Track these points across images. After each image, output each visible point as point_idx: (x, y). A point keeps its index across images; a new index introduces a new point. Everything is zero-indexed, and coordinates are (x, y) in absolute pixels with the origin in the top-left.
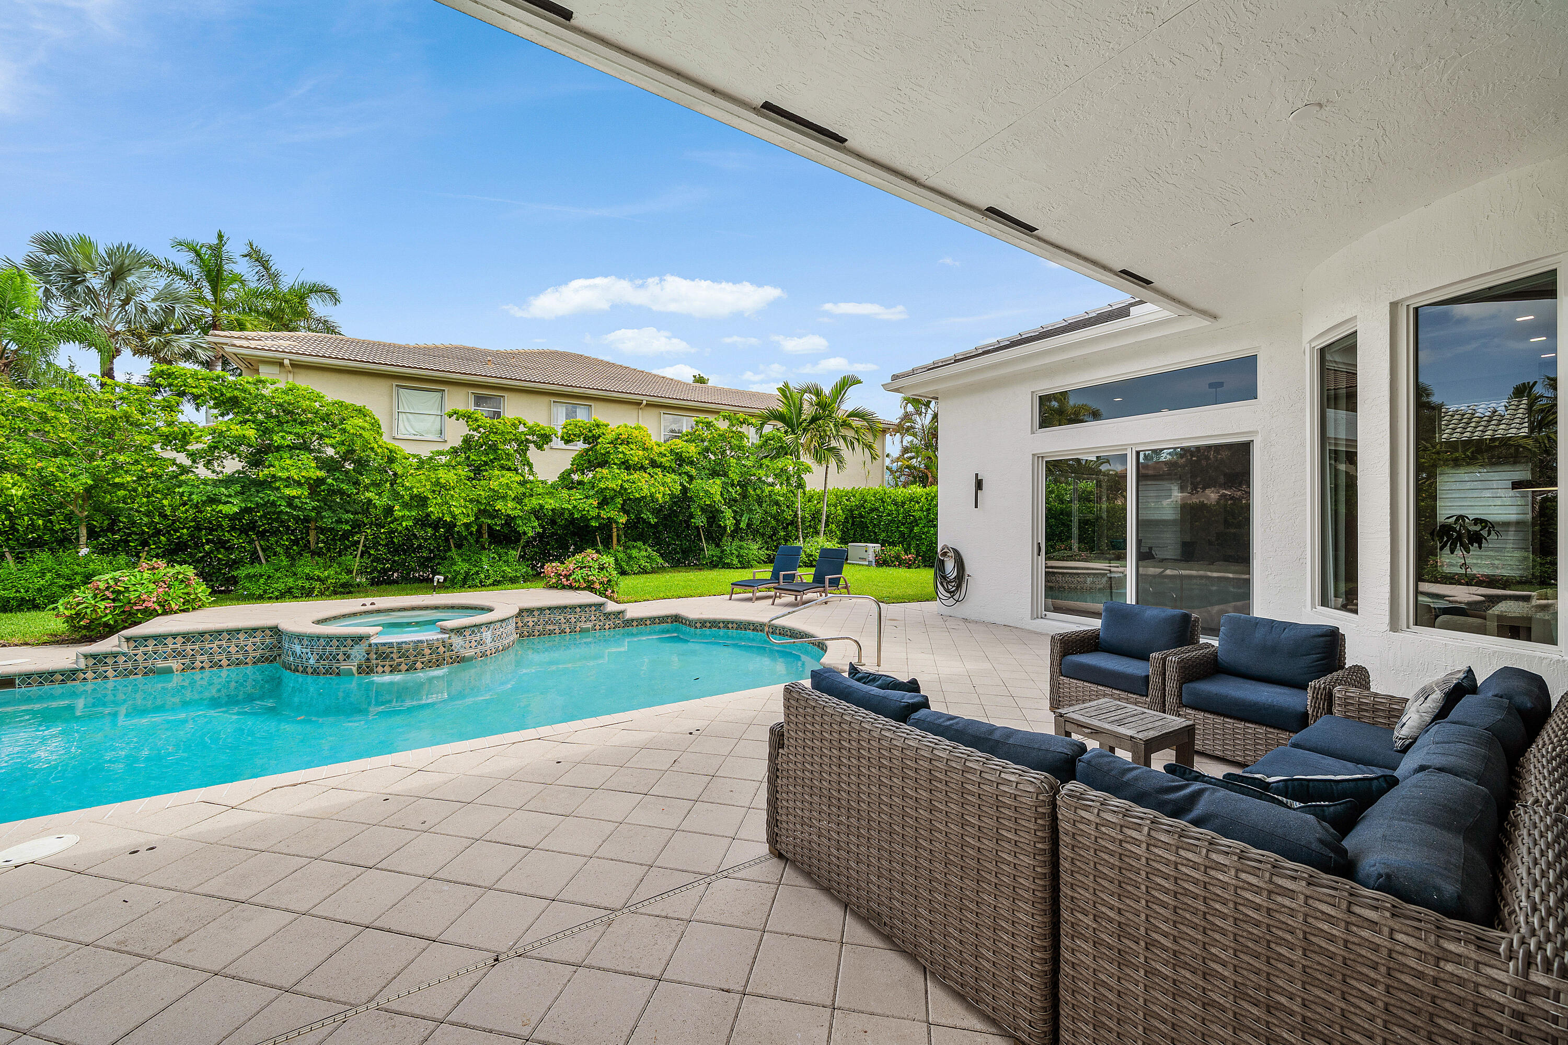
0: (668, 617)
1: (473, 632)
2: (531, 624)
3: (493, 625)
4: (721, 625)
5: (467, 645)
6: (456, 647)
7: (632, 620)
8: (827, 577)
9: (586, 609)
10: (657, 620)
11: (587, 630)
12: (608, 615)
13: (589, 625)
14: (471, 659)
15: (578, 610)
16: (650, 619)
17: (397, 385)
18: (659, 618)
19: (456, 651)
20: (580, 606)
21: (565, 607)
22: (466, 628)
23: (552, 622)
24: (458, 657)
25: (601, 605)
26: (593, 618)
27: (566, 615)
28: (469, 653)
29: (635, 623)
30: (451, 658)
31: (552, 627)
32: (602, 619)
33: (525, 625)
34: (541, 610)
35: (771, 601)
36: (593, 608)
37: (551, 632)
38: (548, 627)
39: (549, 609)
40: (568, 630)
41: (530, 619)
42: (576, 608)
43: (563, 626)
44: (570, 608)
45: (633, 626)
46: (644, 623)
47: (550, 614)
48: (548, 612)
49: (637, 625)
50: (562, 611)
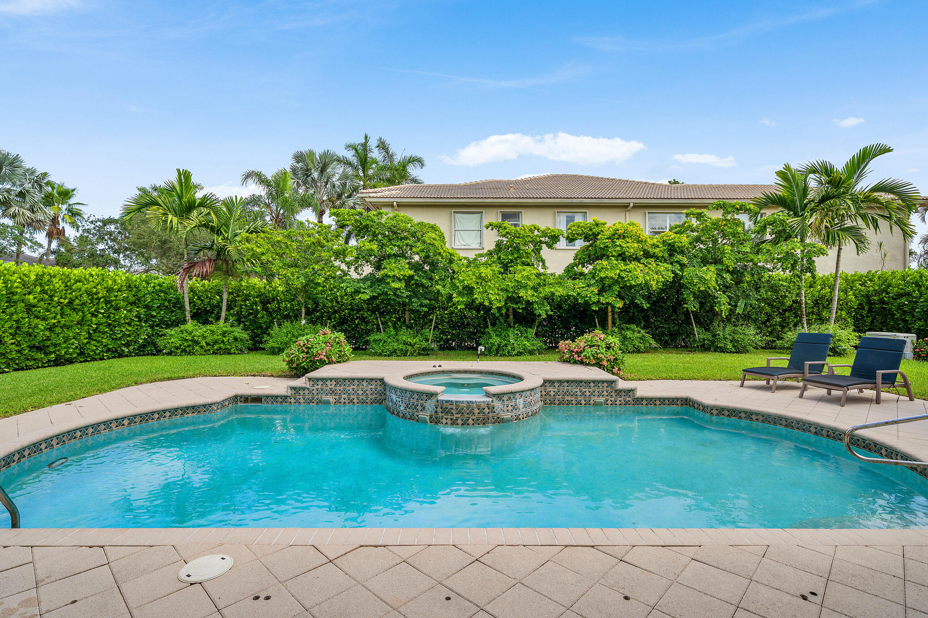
0: (677, 399)
1: (510, 398)
2: (552, 393)
3: (524, 393)
4: (743, 415)
5: (505, 409)
6: (497, 410)
7: (642, 399)
8: (880, 373)
9: (599, 385)
10: (666, 401)
11: (600, 404)
12: (619, 392)
13: (602, 400)
14: (508, 421)
15: (592, 384)
16: (660, 399)
17: (454, 212)
18: (668, 399)
19: (497, 412)
20: (594, 382)
21: (581, 381)
22: (504, 394)
23: (570, 394)
24: (498, 418)
25: (613, 382)
26: (605, 393)
27: (581, 388)
28: (507, 416)
29: (644, 402)
30: (494, 419)
31: (569, 398)
32: (614, 395)
33: (548, 394)
34: (561, 382)
35: (798, 392)
36: (606, 384)
37: (569, 403)
38: (567, 398)
39: (568, 381)
40: (583, 402)
41: (551, 389)
42: (590, 383)
43: (579, 398)
44: (585, 383)
45: (642, 404)
46: (653, 402)
47: (568, 386)
48: (566, 384)
49: (646, 404)
50: (578, 385)
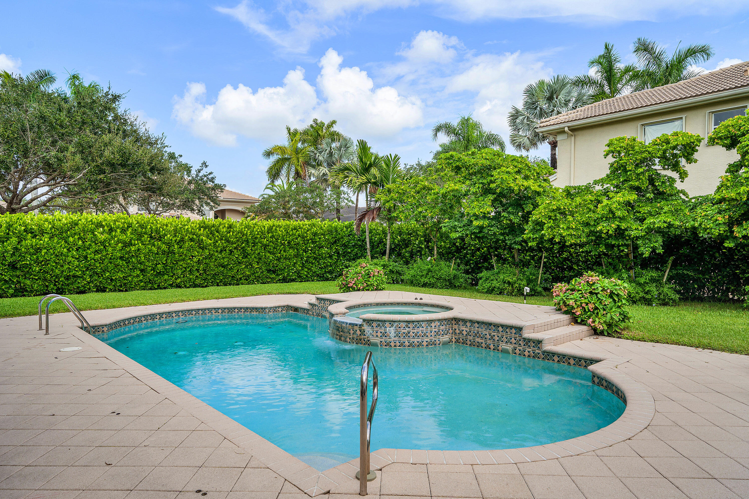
1: (379, 325)
2: (465, 333)
3: (396, 324)
5: (374, 334)
6: (367, 334)
7: (553, 354)
9: (508, 330)
10: (583, 361)
11: (505, 351)
12: (528, 341)
13: (509, 347)
14: (375, 345)
15: (500, 329)
16: (574, 358)
17: (642, 125)
19: (367, 336)
20: (502, 326)
21: (490, 324)
22: (373, 321)
23: (480, 336)
24: (369, 341)
25: (521, 329)
26: (513, 340)
27: (491, 332)
28: (377, 340)
29: (556, 359)
30: (364, 340)
31: (480, 340)
32: (522, 344)
33: (461, 332)
34: (472, 322)
36: (514, 331)
37: (479, 345)
38: (477, 340)
39: (478, 322)
40: (492, 347)
41: (464, 328)
42: (498, 327)
43: (489, 342)
44: (494, 326)
45: (553, 360)
46: (566, 360)
47: (478, 328)
48: (476, 325)
49: (558, 361)
50: (488, 327)
